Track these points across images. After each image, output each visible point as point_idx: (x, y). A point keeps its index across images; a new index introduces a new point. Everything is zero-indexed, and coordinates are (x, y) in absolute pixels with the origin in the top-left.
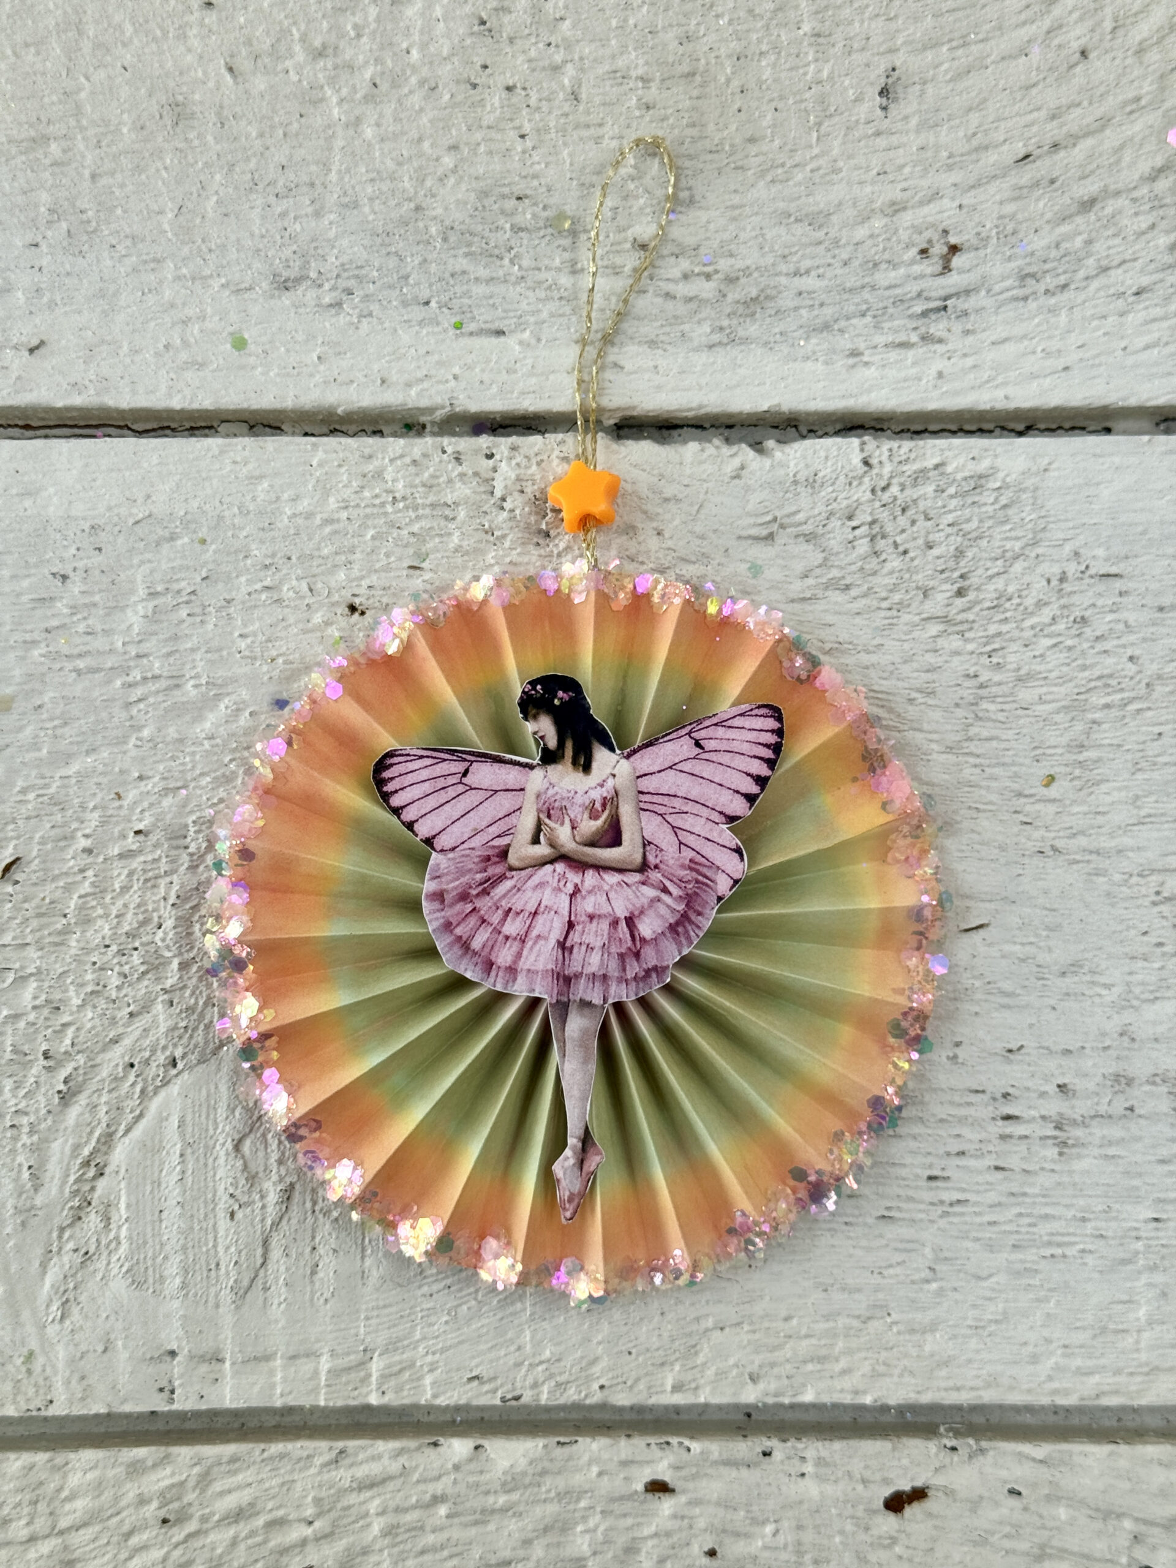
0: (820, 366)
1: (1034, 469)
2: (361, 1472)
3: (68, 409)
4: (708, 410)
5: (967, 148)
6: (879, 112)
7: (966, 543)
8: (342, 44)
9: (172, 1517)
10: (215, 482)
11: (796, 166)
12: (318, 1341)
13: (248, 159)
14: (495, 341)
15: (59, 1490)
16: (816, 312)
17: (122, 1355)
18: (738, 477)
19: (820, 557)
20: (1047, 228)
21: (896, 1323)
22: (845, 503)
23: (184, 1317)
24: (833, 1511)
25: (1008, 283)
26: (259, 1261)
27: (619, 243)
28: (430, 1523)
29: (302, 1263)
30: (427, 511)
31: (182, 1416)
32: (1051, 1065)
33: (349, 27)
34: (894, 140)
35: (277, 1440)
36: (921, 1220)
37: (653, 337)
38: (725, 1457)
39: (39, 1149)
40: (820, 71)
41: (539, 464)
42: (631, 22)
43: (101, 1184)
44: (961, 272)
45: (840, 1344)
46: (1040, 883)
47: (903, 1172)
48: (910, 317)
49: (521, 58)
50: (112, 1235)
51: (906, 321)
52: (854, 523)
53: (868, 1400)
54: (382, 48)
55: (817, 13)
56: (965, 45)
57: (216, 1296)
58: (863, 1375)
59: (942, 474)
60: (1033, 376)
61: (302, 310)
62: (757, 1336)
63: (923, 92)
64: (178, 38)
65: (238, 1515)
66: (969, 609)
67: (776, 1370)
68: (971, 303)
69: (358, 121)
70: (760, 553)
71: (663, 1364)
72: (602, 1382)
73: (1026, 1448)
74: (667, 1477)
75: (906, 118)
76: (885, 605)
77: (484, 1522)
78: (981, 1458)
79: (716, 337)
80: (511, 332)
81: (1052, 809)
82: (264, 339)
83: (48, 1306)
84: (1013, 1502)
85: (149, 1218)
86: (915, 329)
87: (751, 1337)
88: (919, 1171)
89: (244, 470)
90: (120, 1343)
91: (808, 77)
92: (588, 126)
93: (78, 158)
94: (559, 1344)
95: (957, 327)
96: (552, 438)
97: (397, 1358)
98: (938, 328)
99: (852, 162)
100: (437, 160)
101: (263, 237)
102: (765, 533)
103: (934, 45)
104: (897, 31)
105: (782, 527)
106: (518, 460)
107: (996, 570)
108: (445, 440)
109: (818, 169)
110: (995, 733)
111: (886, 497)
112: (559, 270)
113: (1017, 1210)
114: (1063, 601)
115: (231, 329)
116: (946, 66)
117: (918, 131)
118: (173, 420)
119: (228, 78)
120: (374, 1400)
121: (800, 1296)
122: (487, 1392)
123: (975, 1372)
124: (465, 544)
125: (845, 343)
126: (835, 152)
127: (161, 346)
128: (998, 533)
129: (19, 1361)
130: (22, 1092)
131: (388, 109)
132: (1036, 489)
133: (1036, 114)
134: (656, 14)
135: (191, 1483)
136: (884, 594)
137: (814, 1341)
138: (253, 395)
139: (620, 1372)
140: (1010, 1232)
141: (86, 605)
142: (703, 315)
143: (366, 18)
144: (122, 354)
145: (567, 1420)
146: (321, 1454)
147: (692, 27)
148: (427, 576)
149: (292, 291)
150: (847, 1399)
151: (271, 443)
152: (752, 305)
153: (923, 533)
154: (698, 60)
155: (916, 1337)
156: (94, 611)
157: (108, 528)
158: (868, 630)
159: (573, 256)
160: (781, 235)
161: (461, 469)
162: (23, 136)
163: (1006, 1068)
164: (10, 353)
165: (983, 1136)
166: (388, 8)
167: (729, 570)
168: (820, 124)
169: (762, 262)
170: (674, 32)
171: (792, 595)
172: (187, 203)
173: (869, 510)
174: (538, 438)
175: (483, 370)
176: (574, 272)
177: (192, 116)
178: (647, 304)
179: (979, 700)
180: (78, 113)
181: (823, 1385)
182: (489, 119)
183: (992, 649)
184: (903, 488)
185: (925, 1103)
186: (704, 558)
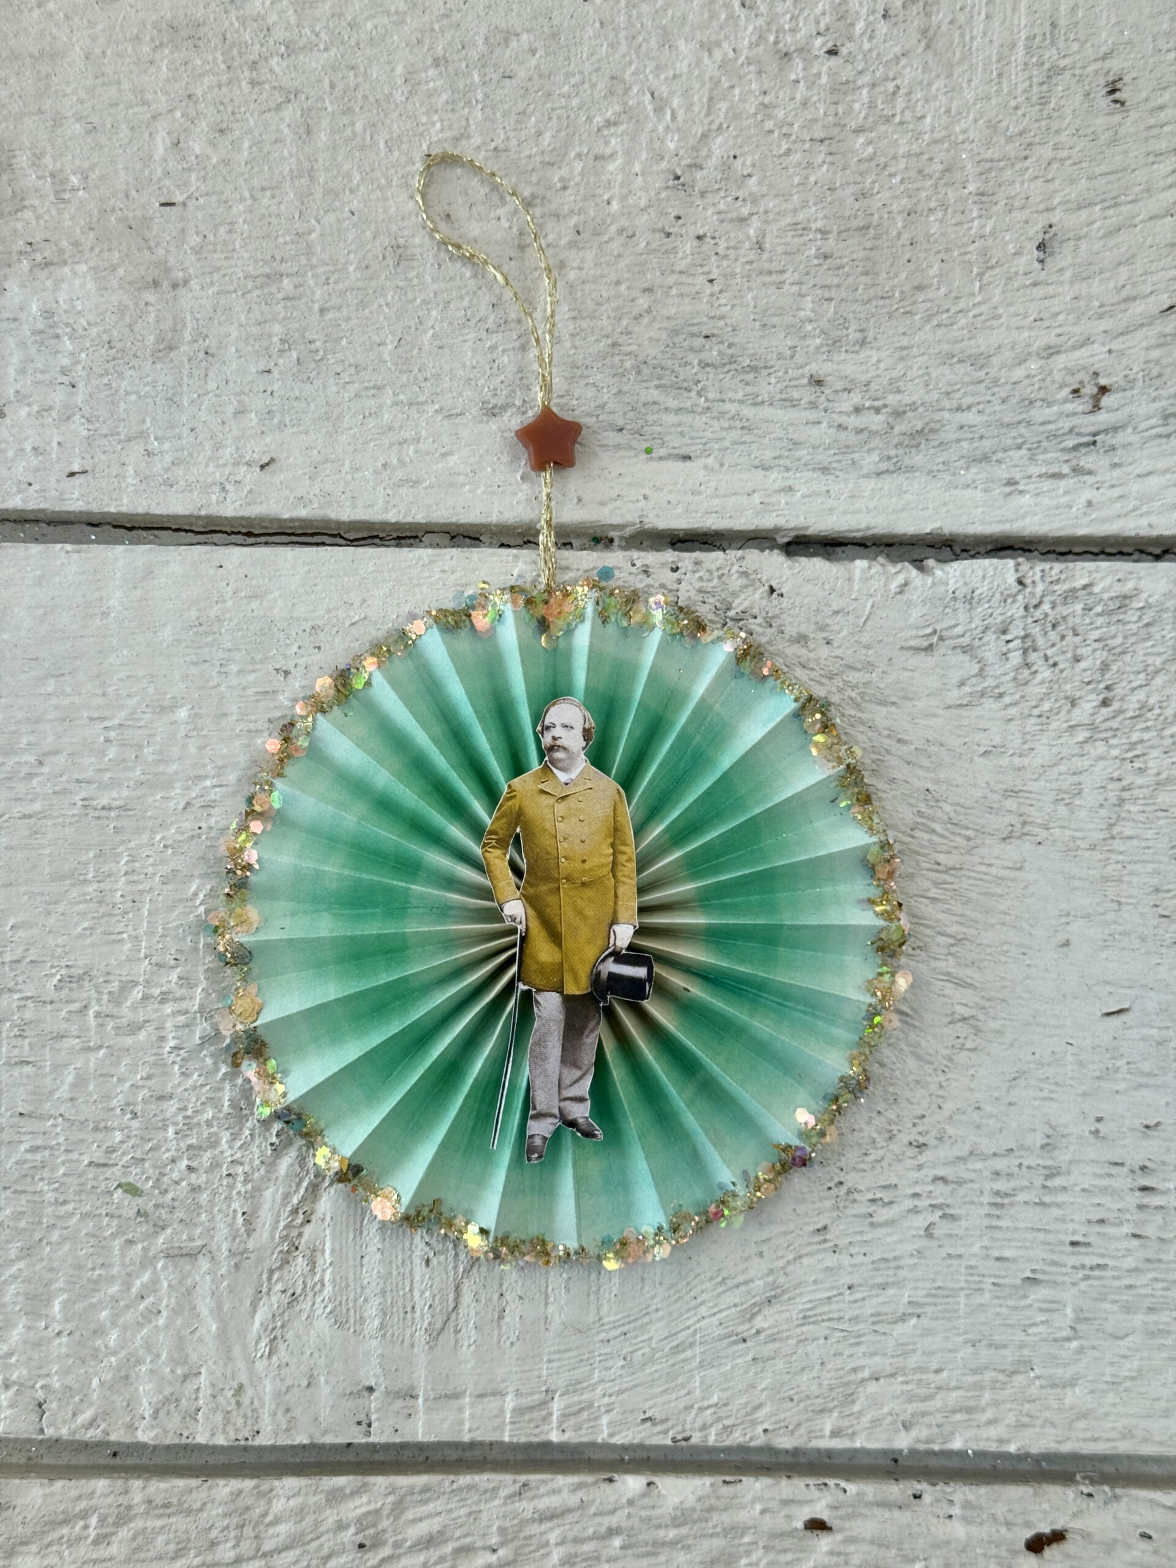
0: (979, 494)
1: (1174, 591)
2: (543, 1504)
3: (292, 520)
4: (876, 531)
5: (1116, 299)
6: (1037, 265)
7: (1111, 657)
8: (549, 194)
9: (367, 1543)
10: (424, 588)
11: (960, 311)
12: (503, 1381)
13: (462, 298)
14: (681, 465)
15: (265, 1514)
16: (976, 445)
17: (324, 1390)
18: (901, 592)
19: (976, 668)
21: (1038, 1377)
22: (1000, 619)
23: (382, 1355)
24: (979, 1550)
25: (1153, 422)
26: (452, 1306)
27: (798, 379)
28: (606, 1553)
29: (490, 1308)
31: (373, 1448)
33: (556, 179)
34: (1050, 290)
35: (465, 1473)
36: (1063, 1283)
37: (826, 464)
38: (879, 1498)
39: (253, 1196)
40: (983, 227)
41: (720, 577)
42: (812, 179)
43: (308, 1230)
44: (1110, 410)
45: (987, 1396)
47: (1050, 1238)
48: (1063, 450)
49: (711, 211)
50: (317, 1278)
51: (1059, 454)
52: (1008, 637)
53: (1012, 1448)
54: (585, 199)
55: (981, 174)
56: (1116, 205)
57: (412, 1336)
58: (1008, 1426)
59: (1090, 594)
60: (1174, 507)
61: (507, 434)
62: (910, 1387)
63: (1077, 247)
64: (401, 186)
65: (429, 1542)
66: (1113, 717)
67: (927, 1419)
68: (1119, 438)
69: (562, 264)
70: (923, 663)
72: (766, 1426)
73: (1158, 1496)
74: (825, 1516)
75: (1061, 270)
76: (1036, 712)
77: (656, 1554)
78: (1115, 1504)
79: (884, 466)
80: (697, 457)
82: (472, 460)
83: (257, 1343)
84: (1144, 1545)
85: (351, 1263)
86: (1067, 461)
87: (904, 1387)
88: (1062, 1237)
89: (452, 578)
90: (322, 1379)
91: (973, 231)
92: (770, 273)
93: (309, 293)
94: (725, 1390)
95: (1104, 461)
96: (733, 554)
97: (576, 1399)
98: (1088, 460)
99: (1012, 309)
100: (633, 301)
101: (474, 367)
102: (925, 644)
103: (1087, 205)
104: (1055, 191)
105: (941, 638)
106: (701, 574)
107: (1138, 683)
108: (635, 554)
109: (981, 314)
110: (1134, 832)
111: (1038, 614)
112: (741, 402)
113: (1152, 1275)
115: (443, 450)
117: (1072, 283)
118: (384, 530)
119: (445, 224)
120: (554, 1437)
121: (950, 1351)
122: (659, 1433)
123: (1110, 1425)
125: (1002, 472)
126: (996, 300)
127: (379, 465)
128: (1141, 648)
129: (229, 1394)
130: (239, 1143)
131: (590, 256)
134: (835, 173)
135: (386, 1512)
136: (1034, 703)
137: (962, 1393)
138: (461, 511)
139: (782, 1416)
140: (1146, 1296)
142: (872, 445)
143: (571, 172)
144: (343, 472)
145: (726, 1461)
146: (505, 1486)
147: (868, 186)
149: (498, 417)
150: (993, 1447)
151: (476, 554)
152: (917, 438)
153: (1071, 648)
154: (872, 215)
155: (1058, 1391)
157: (327, 629)
158: (1018, 735)
159: (755, 389)
160: (944, 375)
161: (649, 581)
162: (258, 272)
163: (1145, 1143)
164: (243, 469)
165: (1120, 1205)
166: (591, 162)
167: (892, 678)
168: (982, 274)
169: (927, 398)
170: (851, 189)
171: (950, 702)
172: (406, 336)
173: (1022, 625)
174: (719, 554)
175: (671, 492)
176: (755, 404)
177: (412, 258)
178: (823, 433)
179: (1122, 802)
180: (309, 252)
181: (971, 1433)
182: (681, 265)
183: (1134, 755)
184: (1054, 606)
185: (1069, 1173)
186: (869, 666)
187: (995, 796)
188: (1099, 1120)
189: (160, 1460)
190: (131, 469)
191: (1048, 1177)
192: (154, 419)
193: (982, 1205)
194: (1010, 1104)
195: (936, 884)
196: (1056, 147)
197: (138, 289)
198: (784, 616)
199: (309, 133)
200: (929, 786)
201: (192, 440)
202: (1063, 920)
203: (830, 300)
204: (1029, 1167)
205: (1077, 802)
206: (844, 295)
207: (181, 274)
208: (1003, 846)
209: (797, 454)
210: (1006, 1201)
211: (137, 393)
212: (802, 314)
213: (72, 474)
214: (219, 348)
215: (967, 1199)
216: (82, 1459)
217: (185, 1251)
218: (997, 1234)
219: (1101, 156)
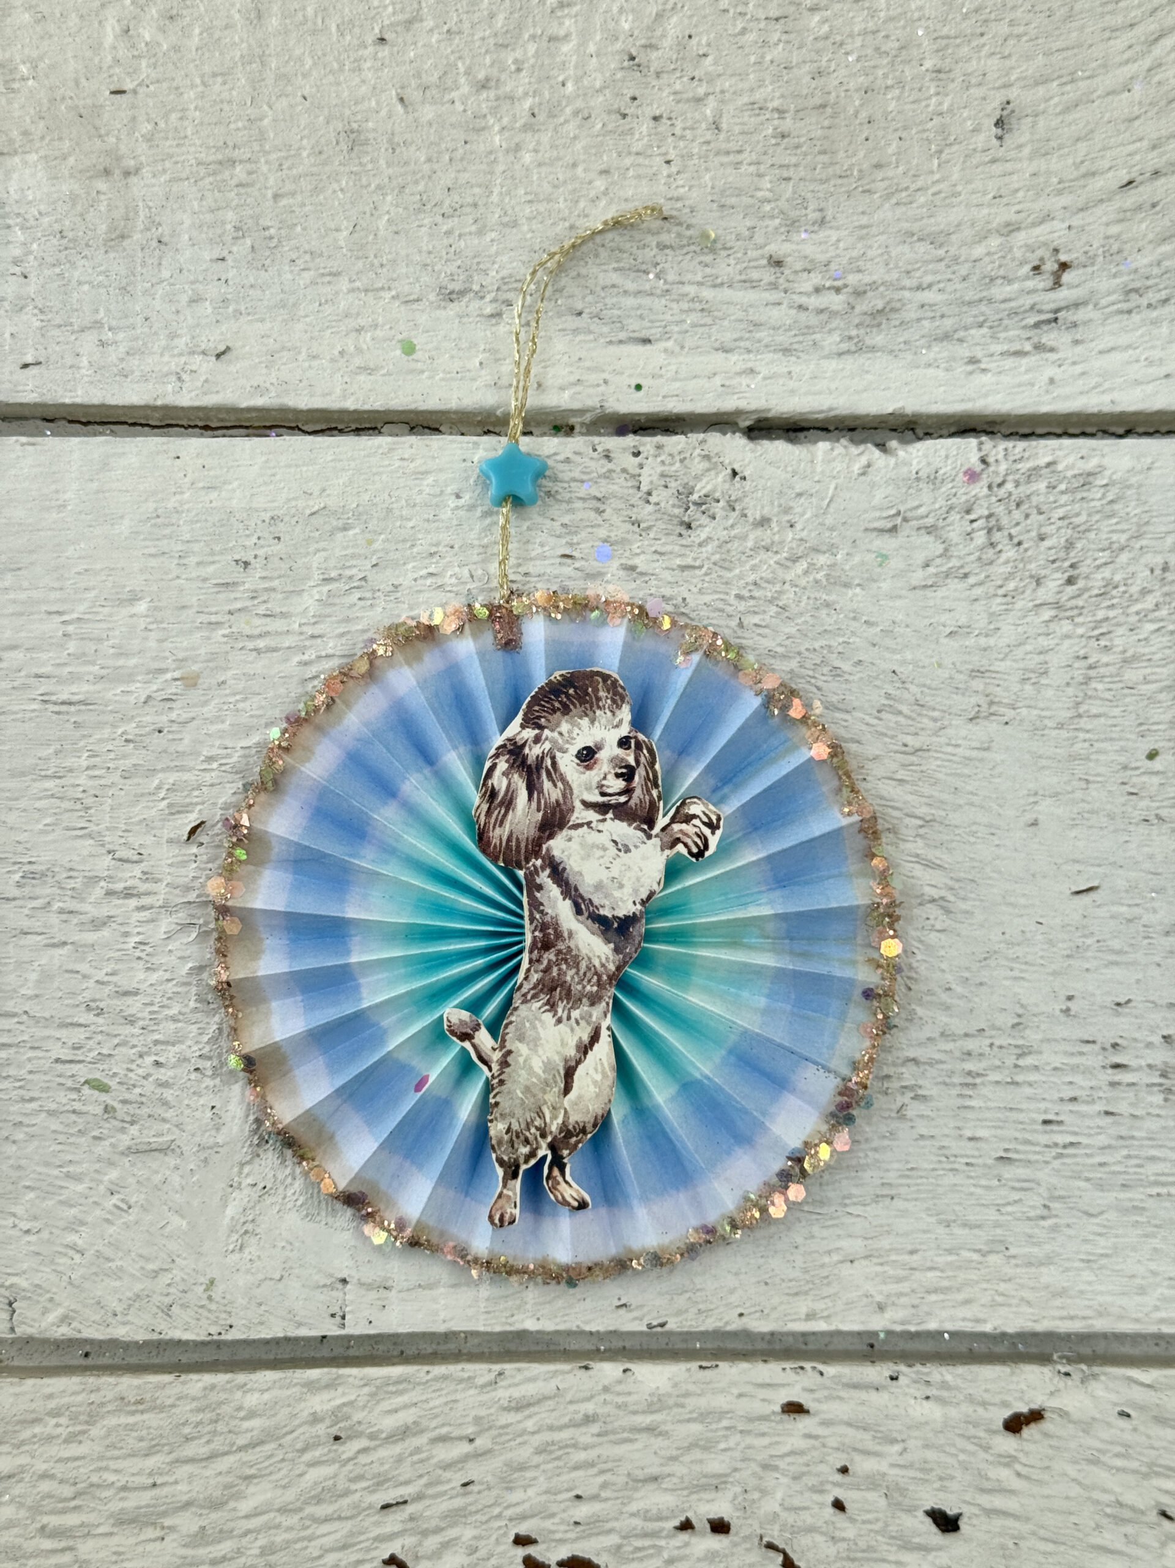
0: (940, 373)
1: (1139, 467)
2: (516, 1393)
3: (249, 410)
4: (835, 412)
5: (1075, 174)
6: (995, 142)
7: (1076, 535)
8: (503, 77)
9: (342, 1435)
10: (384, 477)
11: (918, 190)
13: (416, 182)
14: (641, 349)
15: (239, 1408)
16: (937, 323)
17: (297, 1283)
18: (863, 474)
19: (940, 549)
20: (1151, 246)
21: (1013, 1257)
22: (964, 498)
23: (354, 1247)
24: (956, 1431)
25: (1114, 297)
27: (756, 260)
28: (582, 1440)
30: (579, 505)
31: (347, 1340)
32: (1156, 1017)
33: (510, 61)
34: (1009, 166)
35: (440, 1364)
36: (1037, 1161)
37: (786, 345)
38: (855, 1380)
39: (222, 1090)
40: (940, 104)
41: (682, 461)
42: (768, 58)
44: (1071, 287)
45: (962, 1276)
46: (1146, 849)
47: (1021, 1116)
48: (1024, 327)
49: (667, 91)
50: (288, 1171)
51: (1021, 332)
52: (972, 517)
53: (988, 1328)
54: (540, 81)
55: (938, 51)
56: (1072, 81)
58: (983, 1305)
59: (1053, 472)
60: (1137, 382)
61: (465, 320)
62: (886, 1268)
63: (1034, 124)
65: (404, 1432)
66: (1079, 596)
67: (902, 1300)
68: (1081, 315)
69: (518, 148)
70: (888, 543)
71: (796, 1294)
72: (741, 1310)
73: (1135, 1373)
74: (802, 1399)
75: (1020, 147)
76: (1001, 592)
77: (632, 1440)
78: (1092, 1383)
79: (844, 346)
80: (657, 340)
81: (1156, 780)
82: (430, 346)
83: (228, 1237)
84: (1123, 1423)
86: (1029, 339)
87: (879, 1269)
88: (1034, 1116)
89: (412, 465)
90: (295, 1272)
91: (930, 109)
92: (728, 153)
93: (262, 178)
95: (1066, 338)
96: (695, 437)
98: (1049, 337)
99: (970, 187)
100: (590, 183)
101: (430, 253)
102: (889, 525)
103: (1044, 81)
104: (1012, 68)
105: (905, 520)
106: (663, 458)
107: (1103, 560)
108: (596, 439)
109: (939, 193)
110: (1101, 710)
111: (1002, 492)
112: (701, 284)
113: (1125, 1152)
114: (1166, 589)
115: (400, 337)
116: (1056, 100)
117: (1031, 159)
118: (342, 421)
119: (399, 108)
120: (531, 1325)
121: (925, 1232)
122: (635, 1319)
123: (1087, 1303)
124: (612, 534)
125: (964, 351)
126: (955, 177)
127: (336, 353)
128: (1106, 525)
129: (200, 1289)
130: (205, 1039)
131: (545, 138)
132: (1140, 486)
133: (1138, 144)
134: (790, 52)
135: (361, 1403)
136: (999, 583)
137: (937, 1273)
138: (420, 397)
139: (757, 1300)
140: (1119, 1173)
141: (266, 590)
142: (833, 325)
143: (525, 53)
144: (300, 358)
145: (701, 1349)
146: (481, 1376)
147: (824, 63)
148: (577, 565)
149: (456, 303)
150: (968, 1327)
151: (435, 442)
152: (878, 316)
153: (1036, 526)
154: (829, 93)
155: (1033, 1270)
156: (273, 595)
157: (286, 519)
158: (985, 615)
159: (714, 271)
160: (905, 253)
161: (610, 466)
162: (211, 158)
163: (1115, 1020)
164: (198, 358)
165: (1093, 1083)
166: (545, 44)
167: (857, 559)
168: (941, 152)
169: (887, 278)
170: (807, 68)
171: (914, 583)
172: (361, 221)
173: (986, 505)
174: (681, 438)
175: (630, 376)
176: (715, 286)
177: (366, 142)
178: (782, 315)
179: (1088, 679)
180: (262, 137)
181: (944, 1314)
182: (637, 147)
183: (1100, 634)
184: (1017, 484)
185: (1041, 1053)
186: (832, 549)
187: (961, 677)
188: (1070, 998)
189: (133, 1360)
190: (84, 361)
191: (1019, 1056)
192: (108, 310)
193: (954, 1085)
194: (981, 984)
195: (904, 766)
196: (1012, 23)
197: (91, 177)
198: (747, 500)
199: (259, 17)
200: (895, 668)
201: (146, 330)
202: (1032, 799)
203: (788, 179)
204: (1001, 1047)
205: (1044, 681)
206: (802, 174)
207: (132, 163)
208: (970, 726)
209: (758, 335)
210: (978, 1081)
211: (89, 283)
212: (760, 194)
213: (26, 366)
214: (172, 236)
215: (940, 1080)
216: (54, 1361)
217: (154, 1146)
218: (970, 1115)
219: (1057, 32)
